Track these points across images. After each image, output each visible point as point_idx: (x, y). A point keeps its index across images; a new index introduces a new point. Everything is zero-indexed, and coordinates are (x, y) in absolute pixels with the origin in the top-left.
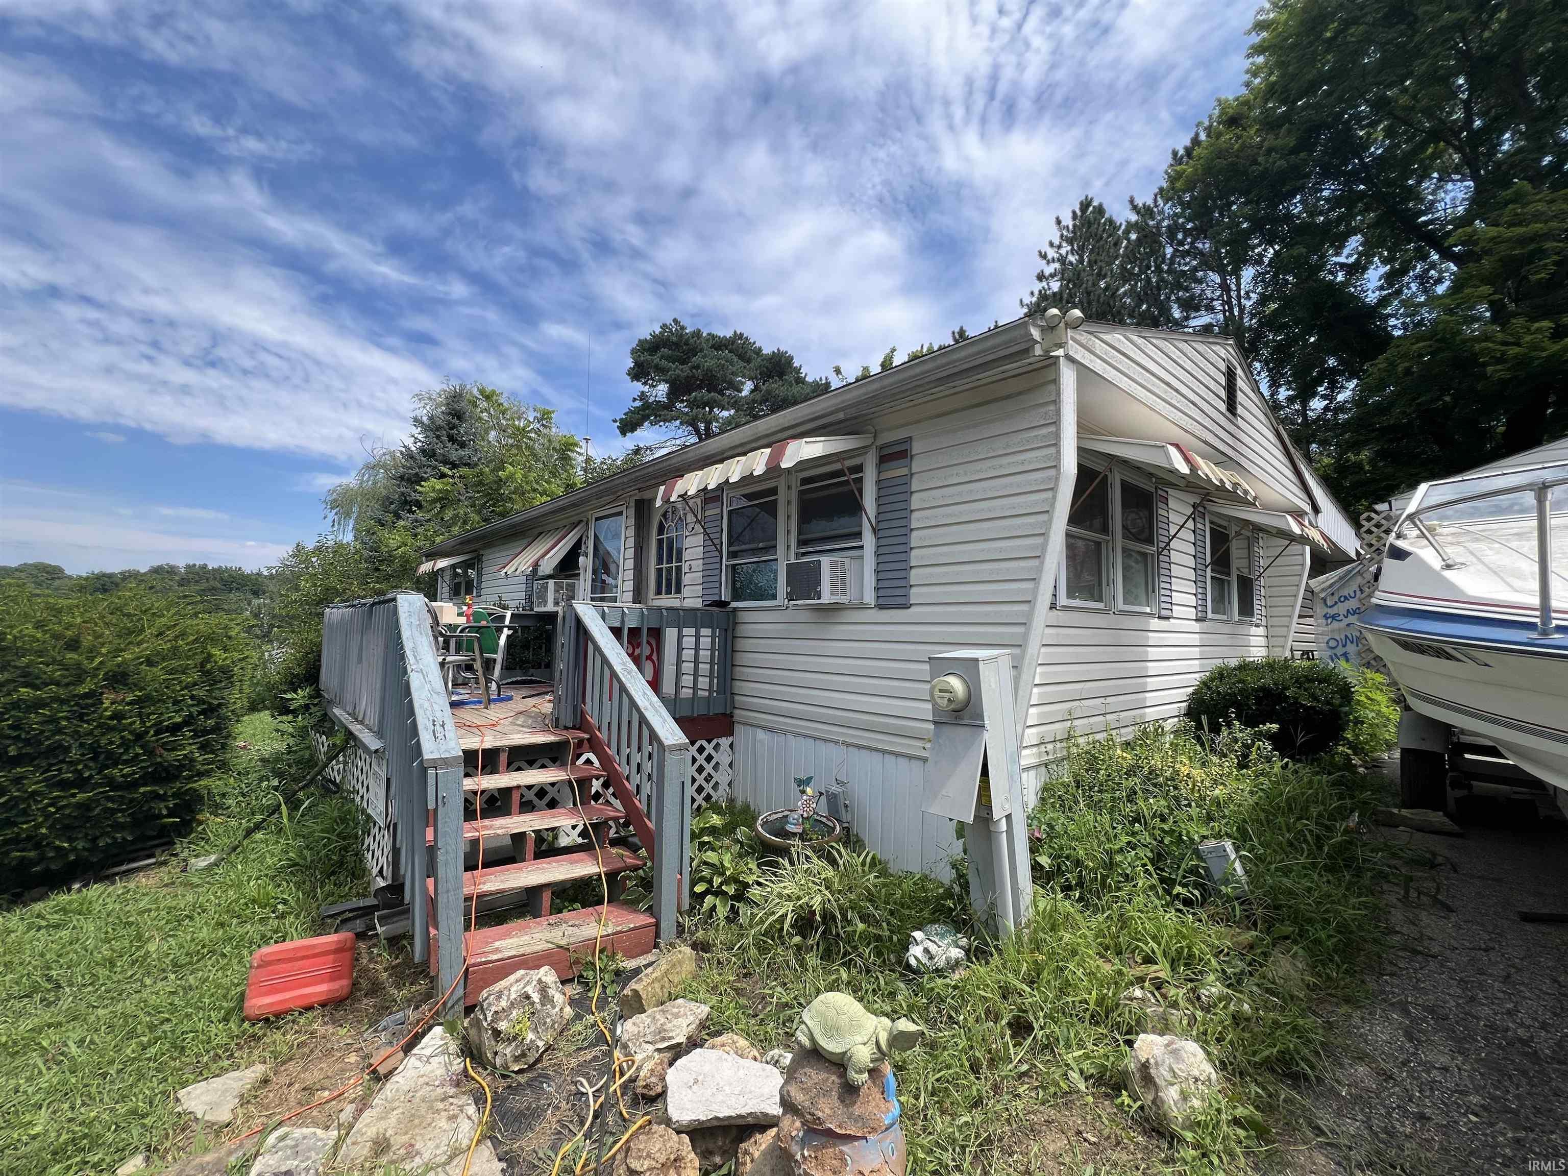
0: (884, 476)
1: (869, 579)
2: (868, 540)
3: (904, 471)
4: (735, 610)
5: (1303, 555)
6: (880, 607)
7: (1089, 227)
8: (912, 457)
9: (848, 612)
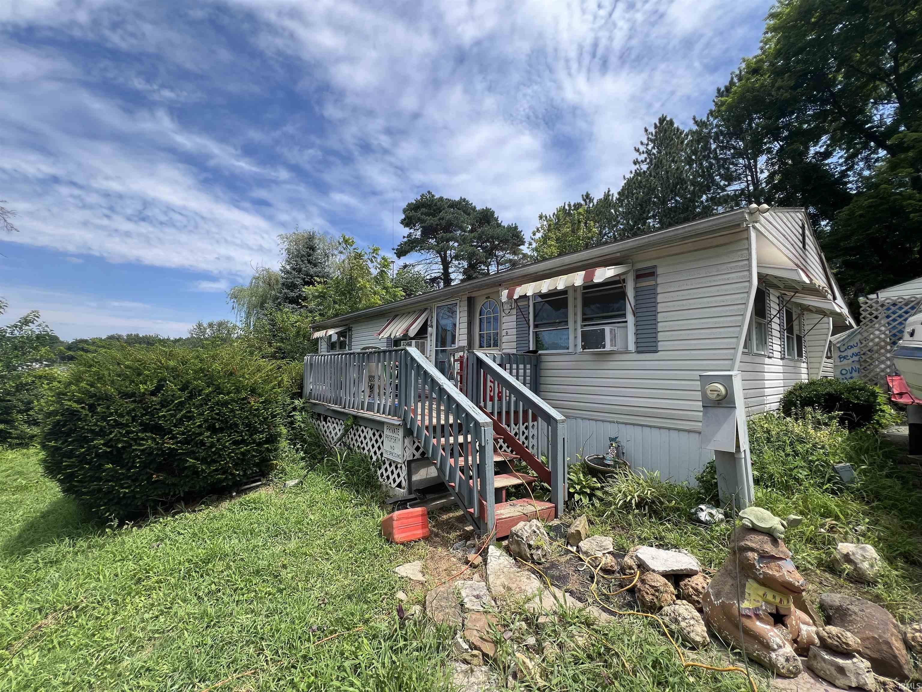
0: (638, 285)
1: (631, 338)
2: (630, 318)
3: (653, 283)
4: (540, 355)
5: (829, 323)
6: (638, 352)
7: (665, 133)
8: (657, 275)
9: (617, 355)
